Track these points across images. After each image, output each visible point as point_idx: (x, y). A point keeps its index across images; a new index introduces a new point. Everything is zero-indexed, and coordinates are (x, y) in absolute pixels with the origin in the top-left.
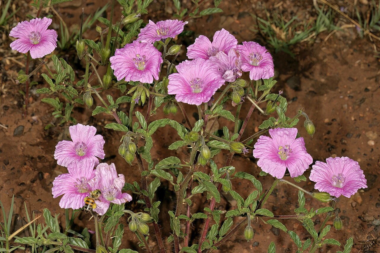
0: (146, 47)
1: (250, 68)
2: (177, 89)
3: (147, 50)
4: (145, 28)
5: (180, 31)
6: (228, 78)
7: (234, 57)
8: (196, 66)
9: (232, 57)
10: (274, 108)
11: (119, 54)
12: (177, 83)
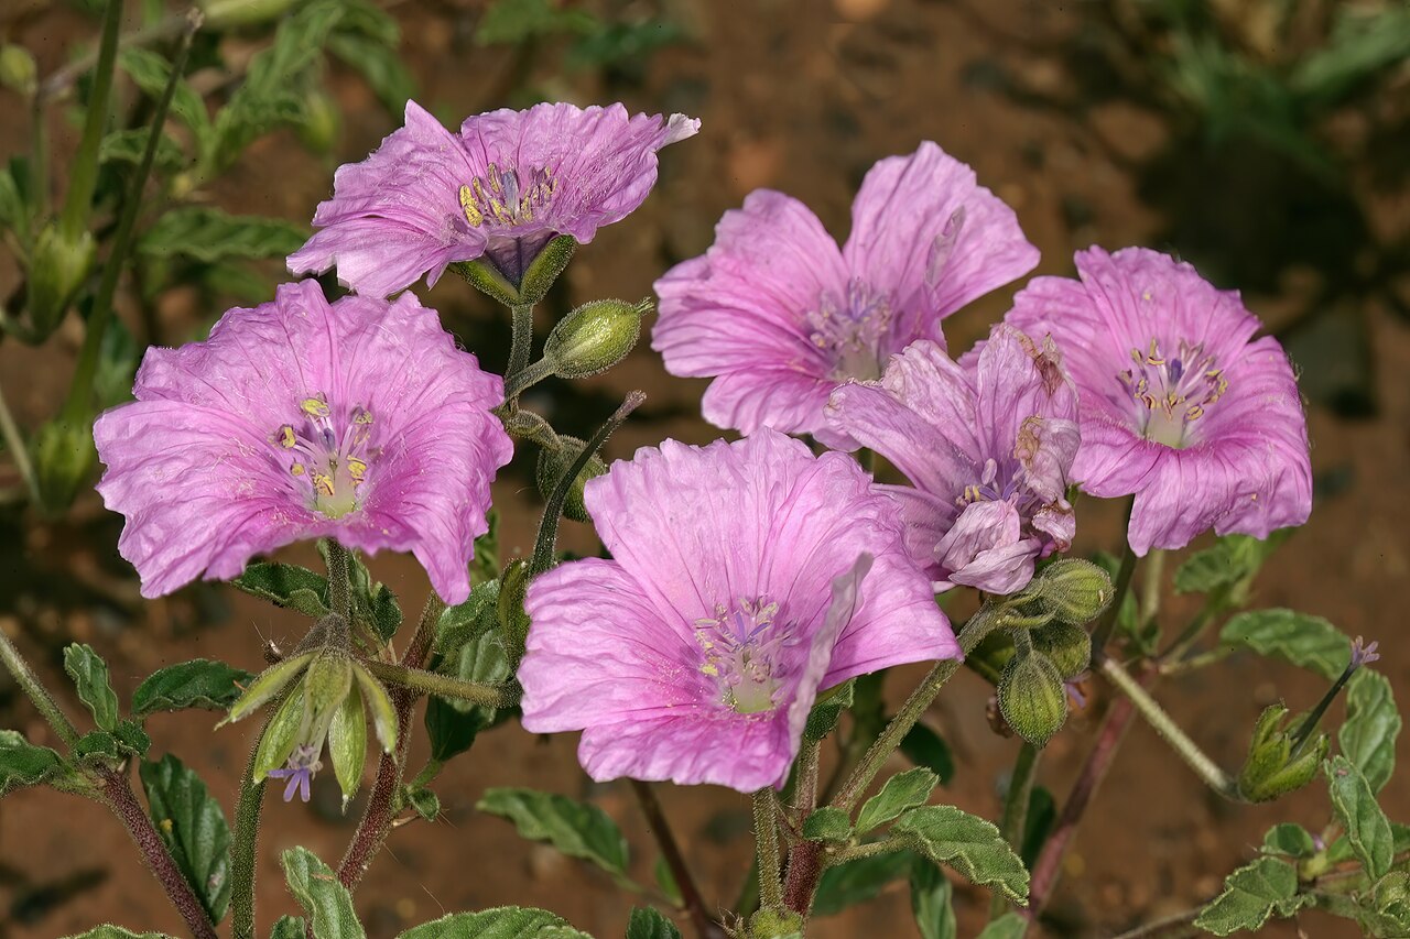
0: (379, 340)
1: (1139, 469)
2: (590, 691)
3: (389, 360)
4: (375, 166)
5: (633, 191)
6: (986, 562)
7: (1021, 392)
8: (741, 499)
9: (1010, 391)
10: (1307, 760)
11: (162, 393)
12: (594, 640)
